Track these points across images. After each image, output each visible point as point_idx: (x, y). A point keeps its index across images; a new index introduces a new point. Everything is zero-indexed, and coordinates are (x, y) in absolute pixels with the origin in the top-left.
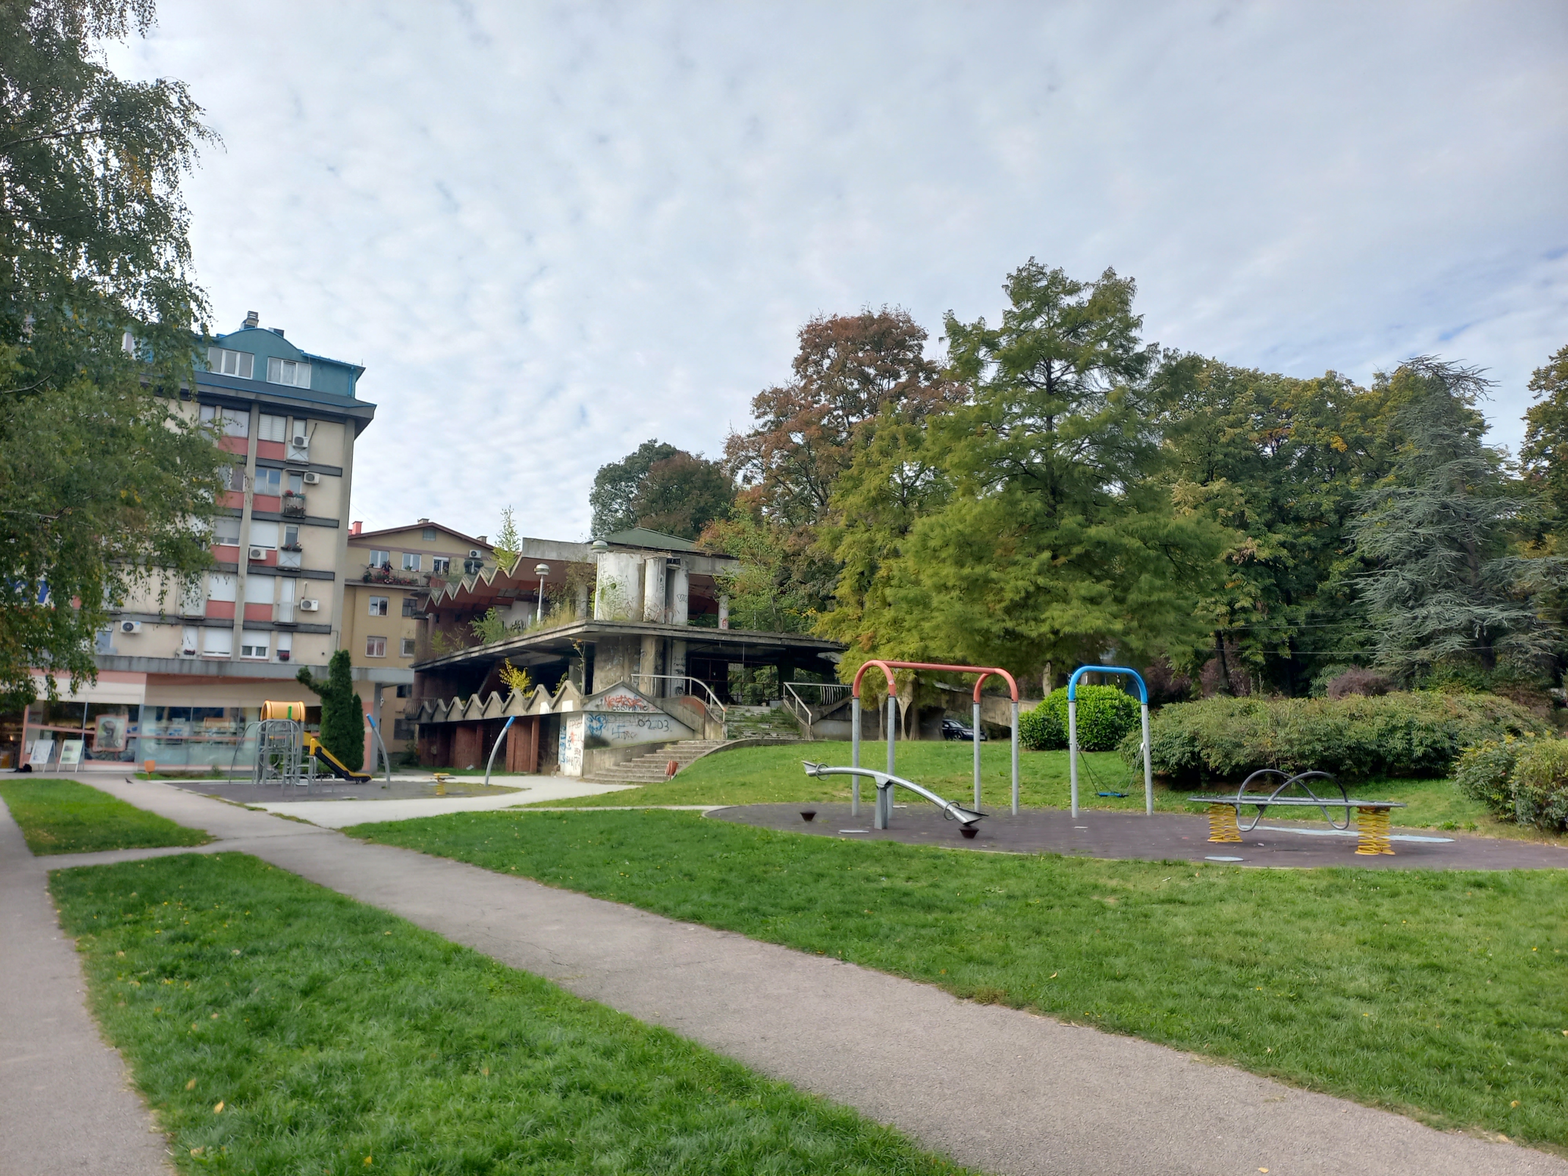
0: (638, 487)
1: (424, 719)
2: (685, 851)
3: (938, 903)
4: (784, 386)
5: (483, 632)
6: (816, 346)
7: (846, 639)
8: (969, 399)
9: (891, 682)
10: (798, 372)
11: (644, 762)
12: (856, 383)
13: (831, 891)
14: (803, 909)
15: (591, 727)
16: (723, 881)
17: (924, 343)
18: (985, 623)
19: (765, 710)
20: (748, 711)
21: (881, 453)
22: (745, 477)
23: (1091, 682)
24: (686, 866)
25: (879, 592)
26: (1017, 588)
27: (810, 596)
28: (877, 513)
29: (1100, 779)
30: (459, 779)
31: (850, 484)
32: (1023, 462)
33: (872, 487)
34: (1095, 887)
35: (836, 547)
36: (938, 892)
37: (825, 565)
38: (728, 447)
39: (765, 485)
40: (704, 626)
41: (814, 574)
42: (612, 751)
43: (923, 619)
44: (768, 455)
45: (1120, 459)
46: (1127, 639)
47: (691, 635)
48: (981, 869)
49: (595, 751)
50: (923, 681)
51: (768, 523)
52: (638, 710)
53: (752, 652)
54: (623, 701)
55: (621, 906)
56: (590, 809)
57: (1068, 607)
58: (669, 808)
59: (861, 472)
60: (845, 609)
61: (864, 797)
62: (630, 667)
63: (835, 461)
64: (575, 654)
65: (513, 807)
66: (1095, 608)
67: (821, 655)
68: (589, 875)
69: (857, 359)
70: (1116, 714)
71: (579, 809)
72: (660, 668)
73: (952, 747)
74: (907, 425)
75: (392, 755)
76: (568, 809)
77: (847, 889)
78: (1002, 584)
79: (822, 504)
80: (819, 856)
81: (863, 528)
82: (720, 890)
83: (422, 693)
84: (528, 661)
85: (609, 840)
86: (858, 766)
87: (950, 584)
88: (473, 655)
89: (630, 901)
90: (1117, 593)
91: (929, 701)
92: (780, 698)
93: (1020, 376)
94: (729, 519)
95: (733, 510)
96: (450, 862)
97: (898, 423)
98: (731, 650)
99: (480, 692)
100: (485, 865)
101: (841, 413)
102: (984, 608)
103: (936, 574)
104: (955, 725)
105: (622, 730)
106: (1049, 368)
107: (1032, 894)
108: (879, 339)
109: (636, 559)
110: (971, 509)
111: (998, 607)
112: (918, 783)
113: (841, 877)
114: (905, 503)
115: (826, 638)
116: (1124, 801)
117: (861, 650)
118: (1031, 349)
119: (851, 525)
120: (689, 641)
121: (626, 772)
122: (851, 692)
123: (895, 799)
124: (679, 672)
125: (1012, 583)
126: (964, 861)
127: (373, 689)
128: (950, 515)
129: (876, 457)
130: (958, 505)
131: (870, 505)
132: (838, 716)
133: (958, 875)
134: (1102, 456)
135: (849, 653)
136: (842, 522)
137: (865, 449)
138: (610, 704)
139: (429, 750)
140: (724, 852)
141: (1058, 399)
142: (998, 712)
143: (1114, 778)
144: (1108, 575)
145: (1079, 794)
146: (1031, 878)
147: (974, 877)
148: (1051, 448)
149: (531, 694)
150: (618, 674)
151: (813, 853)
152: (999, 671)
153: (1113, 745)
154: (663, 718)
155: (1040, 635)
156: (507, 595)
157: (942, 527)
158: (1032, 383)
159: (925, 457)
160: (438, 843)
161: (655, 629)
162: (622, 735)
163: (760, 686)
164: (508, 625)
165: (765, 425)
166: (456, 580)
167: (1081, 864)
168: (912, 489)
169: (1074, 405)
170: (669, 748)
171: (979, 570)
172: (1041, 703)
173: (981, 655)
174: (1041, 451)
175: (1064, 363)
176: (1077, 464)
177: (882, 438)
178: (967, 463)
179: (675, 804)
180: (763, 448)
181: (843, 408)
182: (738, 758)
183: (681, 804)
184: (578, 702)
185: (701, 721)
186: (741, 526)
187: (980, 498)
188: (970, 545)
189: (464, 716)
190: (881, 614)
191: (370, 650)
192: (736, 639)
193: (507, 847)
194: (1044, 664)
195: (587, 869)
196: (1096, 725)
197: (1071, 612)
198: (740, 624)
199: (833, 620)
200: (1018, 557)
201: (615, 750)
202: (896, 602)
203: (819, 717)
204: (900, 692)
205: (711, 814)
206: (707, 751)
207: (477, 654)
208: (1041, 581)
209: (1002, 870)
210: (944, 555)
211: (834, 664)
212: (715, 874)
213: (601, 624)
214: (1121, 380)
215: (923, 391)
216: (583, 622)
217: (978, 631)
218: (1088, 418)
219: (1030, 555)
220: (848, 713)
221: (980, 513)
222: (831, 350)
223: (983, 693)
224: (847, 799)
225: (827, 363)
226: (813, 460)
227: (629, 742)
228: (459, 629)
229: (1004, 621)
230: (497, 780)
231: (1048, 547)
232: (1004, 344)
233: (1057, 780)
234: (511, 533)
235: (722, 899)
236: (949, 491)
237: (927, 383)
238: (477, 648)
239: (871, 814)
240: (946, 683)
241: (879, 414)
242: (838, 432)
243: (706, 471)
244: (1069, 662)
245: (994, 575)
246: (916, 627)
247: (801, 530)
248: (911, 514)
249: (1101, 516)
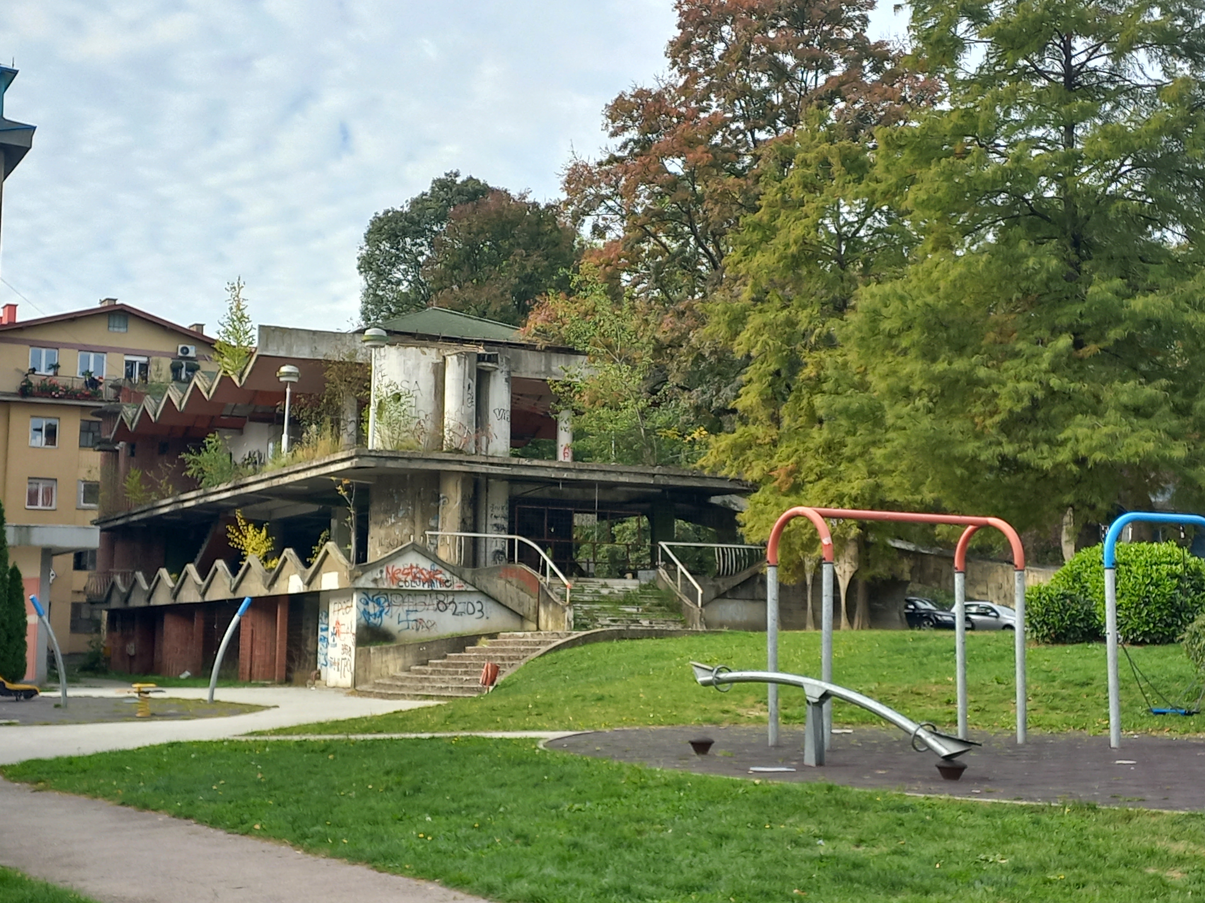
0: (431, 245)
1: (116, 603)
2: (515, 800)
3: (907, 879)
4: (654, 86)
5: (202, 470)
6: (703, 23)
7: (754, 474)
8: (941, 99)
9: (826, 540)
10: (674, 63)
11: (447, 666)
12: (765, 78)
13: (740, 861)
14: (700, 888)
15: (366, 613)
16: (575, 845)
17: (870, 14)
18: (971, 447)
19: (630, 584)
20: (605, 586)
21: (805, 186)
22: (595, 227)
23: (1138, 538)
24: (517, 824)
25: (804, 402)
26: (1017, 392)
27: (698, 409)
28: (799, 279)
29: (1154, 687)
30: (171, 693)
31: (756, 236)
32: (1028, 197)
33: (792, 237)
34: (1151, 854)
35: (737, 334)
36: (906, 862)
37: (719, 361)
38: (569, 182)
39: (626, 239)
40: (536, 456)
41: (703, 374)
42: (398, 648)
43: (874, 443)
44: (630, 192)
45: (1180, 190)
46: (1192, 473)
47: (516, 472)
48: (973, 827)
49: (372, 649)
50: (871, 538)
51: (631, 298)
52: (437, 587)
53: (609, 496)
54: (415, 574)
55: (423, 883)
56: (369, 737)
57: (1101, 422)
58: (488, 735)
59: (774, 217)
60: (752, 429)
61: (786, 717)
62: (424, 521)
63: (735, 201)
64: (340, 501)
65: (252, 734)
66: (1143, 422)
67: (716, 500)
68: (372, 837)
69: (766, 41)
70: (1178, 587)
71: (352, 737)
72: (469, 522)
73: (920, 639)
74: (845, 143)
75: (68, 657)
76: (336, 737)
77: (765, 857)
78: (995, 387)
79: (715, 266)
80: (721, 808)
81: (778, 303)
82: (571, 859)
83: (111, 561)
84: (270, 512)
85: (399, 784)
86: (776, 670)
87: (915, 388)
88: (187, 505)
89: (436, 877)
90: (1178, 398)
91: (881, 570)
92: (654, 566)
93: (1022, 62)
94: (570, 293)
95: (577, 278)
96: (162, 817)
97: (830, 140)
98: (577, 493)
99: (197, 560)
100: (215, 822)
101: (742, 125)
102: (968, 425)
103: (893, 373)
104: (925, 606)
105: (412, 616)
106: (1067, 49)
107: (1052, 865)
108: (801, 10)
109: (431, 355)
110: (947, 271)
111: (989, 422)
112: (870, 694)
113: (756, 839)
114: (842, 263)
115: (723, 473)
116: (1192, 721)
117: (777, 490)
118: (1041, 19)
119: (760, 298)
120: (513, 480)
121: (421, 680)
122: (763, 557)
123: (835, 721)
124: (499, 528)
125: (1010, 385)
126: (947, 815)
127: (38, 559)
128: (915, 282)
129: (797, 193)
130: (926, 265)
131: (787, 267)
132: (743, 593)
133: (936, 836)
134: (1152, 185)
135: (756, 496)
136: (746, 294)
137: (779, 181)
138: (393, 578)
139: (123, 649)
140: (575, 801)
141: (1083, 97)
142: (992, 585)
143: (1177, 686)
144: (1162, 371)
145: (1121, 710)
146: (1051, 840)
147: (961, 838)
148: (1071, 174)
149: (275, 563)
150: (406, 531)
151: (711, 802)
152: (993, 521)
153: (1174, 634)
154: (474, 599)
155: (1056, 466)
156: (236, 412)
157: (902, 299)
158: (1042, 74)
159: (874, 192)
160: (144, 790)
161: (460, 462)
162: (412, 624)
163: (622, 548)
164: (238, 459)
165: (625, 146)
166: (160, 391)
167: (1129, 818)
168: (853, 242)
169: (1108, 107)
170: (484, 644)
171: (960, 364)
172: (1060, 571)
173: (964, 497)
174: (1057, 179)
175: (1091, 41)
176: (1114, 197)
177: (805, 164)
178: (940, 201)
179: (497, 729)
180: (623, 182)
181: (744, 118)
182: (592, 659)
183: (506, 729)
184: (346, 574)
185: (533, 601)
186: (589, 303)
187: (959, 253)
188: (947, 328)
189: (175, 597)
190: (808, 435)
191: (33, 498)
192: (585, 476)
193: (247, 795)
194: (1062, 509)
195: (368, 828)
196: (1146, 604)
197: (1105, 430)
198: (590, 454)
199: (734, 446)
200: (1021, 345)
201: (403, 647)
202: (831, 417)
203: (713, 595)
204: (837, 555)
205: (551, 743)
206: (543, 649)
207: (192, 503)
208: (1055, 382)
209: (1004, 826)
210: (904, 343)
211: (735, 513)
212: (563, 835)
213: (378, 455)
214: (1183, 68)
215: (870, 90)
216: (353, 453)
217: (959, 460)
218: (1131, 127)
219: (1041, 341)
220: (759, 589)
221: (961, 277)
222: (726, 29)
223: (969, 555)
224: (759, 719)
225: (719, 48)
226: (700, 200)
227: (424, 634)
228: (166, 466)
229: (1000, 444)
230: (225, 694)
231: (1069, 328)
232: (997, 12)
233: (1086, 690)
234: (242, 319)
235: (573, 872)
236: (911, 243)
237: (875, 77)
238: (192, 494)
239: (798, 743)
240: (909, 540)
241: (802, 126)
242: (738, 155)
243: (534, 219)
244: (1102, 506)
245: (982, 372)
246: (862, 455)
247: (681, 307)
248: (852, 280)
249: (1151, 279)
